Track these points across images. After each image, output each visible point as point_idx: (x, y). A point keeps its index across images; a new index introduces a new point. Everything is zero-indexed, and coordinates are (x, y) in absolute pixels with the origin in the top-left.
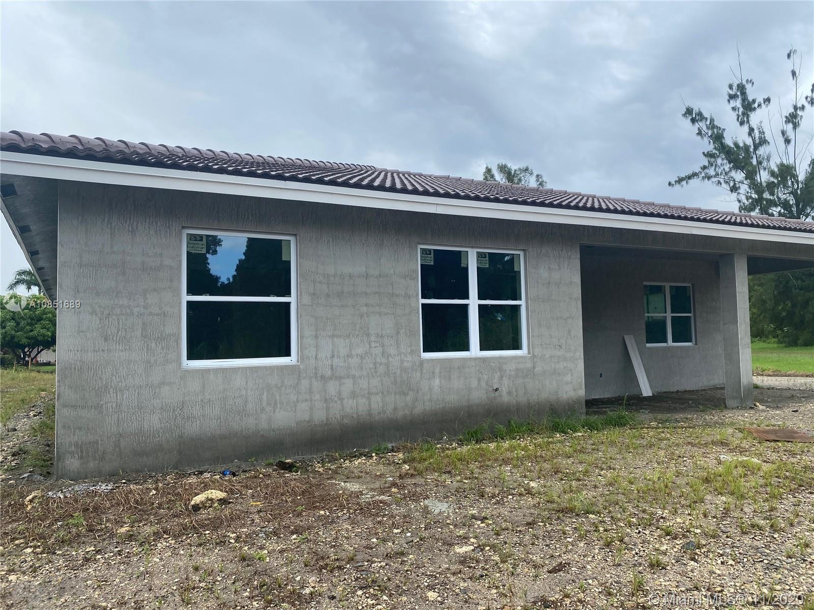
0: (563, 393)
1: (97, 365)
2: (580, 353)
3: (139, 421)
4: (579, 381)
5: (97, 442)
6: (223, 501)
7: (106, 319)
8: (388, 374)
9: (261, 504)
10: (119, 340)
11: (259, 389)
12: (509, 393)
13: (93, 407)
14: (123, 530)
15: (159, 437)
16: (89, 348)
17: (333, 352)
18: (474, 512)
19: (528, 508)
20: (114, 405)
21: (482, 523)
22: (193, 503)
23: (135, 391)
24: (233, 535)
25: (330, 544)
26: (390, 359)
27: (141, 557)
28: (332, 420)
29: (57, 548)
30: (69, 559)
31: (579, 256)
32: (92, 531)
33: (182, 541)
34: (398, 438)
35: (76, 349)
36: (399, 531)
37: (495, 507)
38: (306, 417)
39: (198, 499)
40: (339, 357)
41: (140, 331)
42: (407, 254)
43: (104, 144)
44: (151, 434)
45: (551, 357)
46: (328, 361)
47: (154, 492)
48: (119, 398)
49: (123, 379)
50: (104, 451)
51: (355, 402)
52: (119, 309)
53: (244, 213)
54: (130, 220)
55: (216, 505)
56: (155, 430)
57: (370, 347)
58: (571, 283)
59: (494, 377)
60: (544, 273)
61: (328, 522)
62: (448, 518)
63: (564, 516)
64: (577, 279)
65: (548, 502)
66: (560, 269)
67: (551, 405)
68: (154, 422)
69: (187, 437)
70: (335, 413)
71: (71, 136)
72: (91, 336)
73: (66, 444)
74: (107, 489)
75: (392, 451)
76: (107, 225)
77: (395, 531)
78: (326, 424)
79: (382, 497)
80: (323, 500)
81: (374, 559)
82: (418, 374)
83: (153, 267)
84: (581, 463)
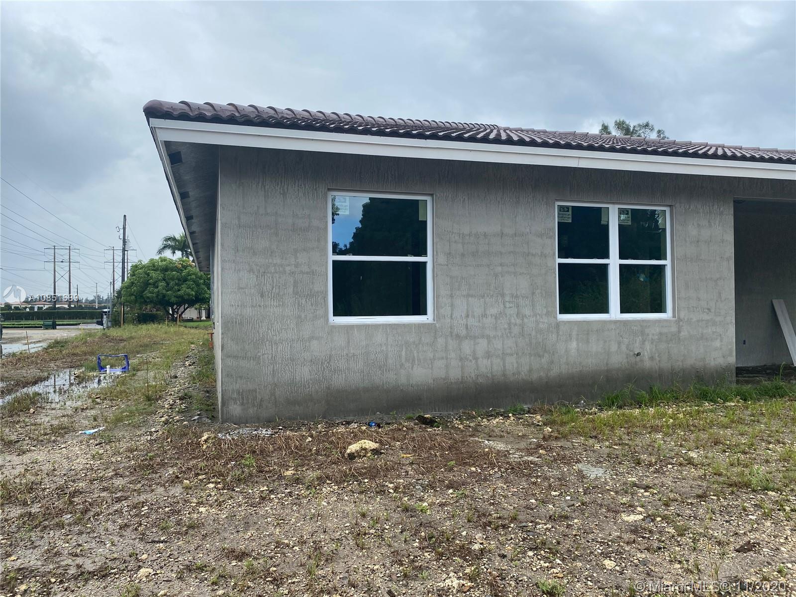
0: (710, 360)
1: (255, 320)
2: (732, 318)
3: (291, 372)
4: (730, 347)
5: (255, 391)
6: (375, 452)
7: (262, 276)
8: (522, 335)
9: (411, 456)
10: (274, 297)
11: (399, 346)
12: (652, 358)
13: (252, 358)
14: (289, 473)
15: (309, 387)
16: (248, 304)
17: (468, 312)
18: (634, 479)
19: (693, 480)
20: (270, 358)
21: (646, 492)
22: (348, 451)
23: (288, 344)
24: (391, 485)
25: (487, 502)
26: (526, 320)
27: (309, 500)
28: (467, 379)
29: (235, 485)
30: (247, 497)
31: (732, 212)
32: (262, 472)
33: (344, 487)
34: (533, 400)
35: (237, 304)
36: (557, 493)
37: (656, 475)
38: (442, 374)
39: (353, 448)
40: (473, 317)
41: (292, 288)
42: (544, 212)
43: (256, 111)
44: (302, 385)
45: (698, 321)
46: (463, 320)
47: (310, 439)
48: (274, 351)
49: (277, 333)
50: (262, 398)
51: (489, 363)
52: (273, 268)
53: (384, 174)
54: (281, 183)
55: (369, 454)
56: (306, 381)
57: (505, 307)
58: (723, 241)
59: (636, 342)
60: (693, 231)
61: (482, 479)
62: (606, 483)
63: (738, 491)
64: (730, 237)
65: (715, 474)
66: (710, 226)
67: (698, 372)
68: (304, 373)
69: (333, 389)
70: (470, 372)
71: (229, 104)
72: (249, 292)
73: (229, 391)
74: (267, 434)
75: (529, 412)
76: (262, 188)
77: (553, 493)
78: (462, 382)
79: (530, 458)
80: (471, 457)
81: (538, 520)
82: (554, 336)
83: (303, 228)
84: (742, 434)
